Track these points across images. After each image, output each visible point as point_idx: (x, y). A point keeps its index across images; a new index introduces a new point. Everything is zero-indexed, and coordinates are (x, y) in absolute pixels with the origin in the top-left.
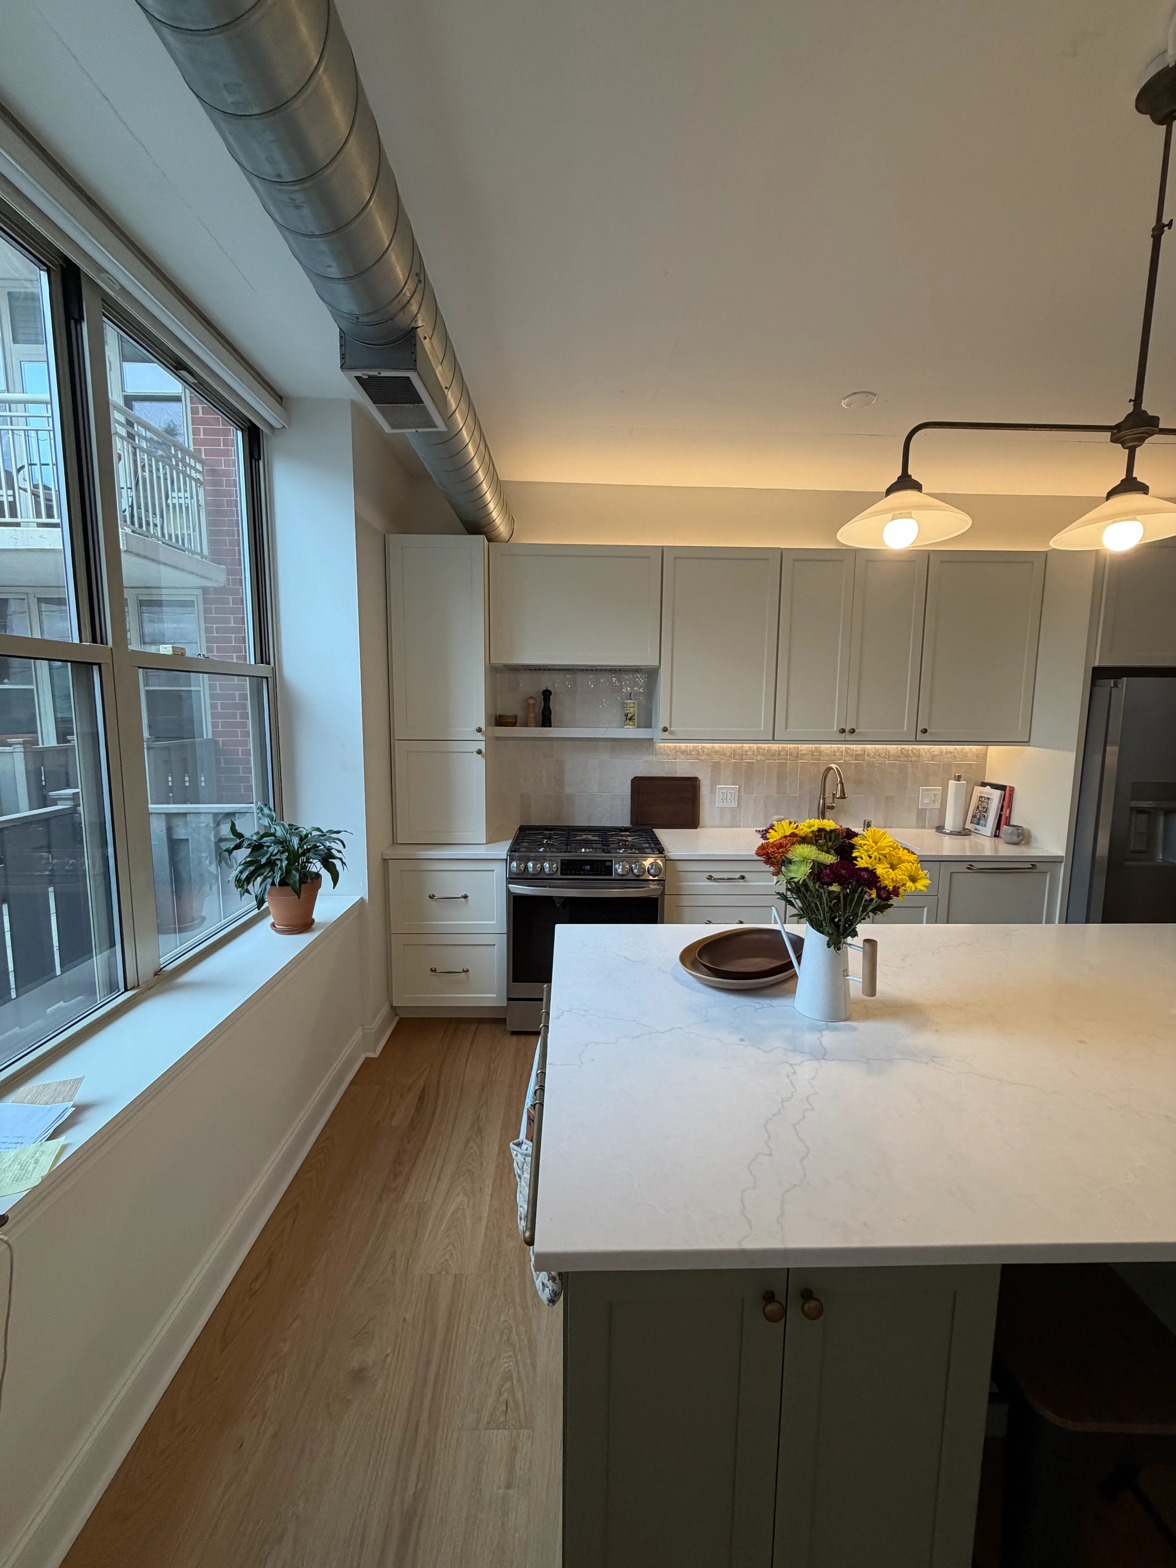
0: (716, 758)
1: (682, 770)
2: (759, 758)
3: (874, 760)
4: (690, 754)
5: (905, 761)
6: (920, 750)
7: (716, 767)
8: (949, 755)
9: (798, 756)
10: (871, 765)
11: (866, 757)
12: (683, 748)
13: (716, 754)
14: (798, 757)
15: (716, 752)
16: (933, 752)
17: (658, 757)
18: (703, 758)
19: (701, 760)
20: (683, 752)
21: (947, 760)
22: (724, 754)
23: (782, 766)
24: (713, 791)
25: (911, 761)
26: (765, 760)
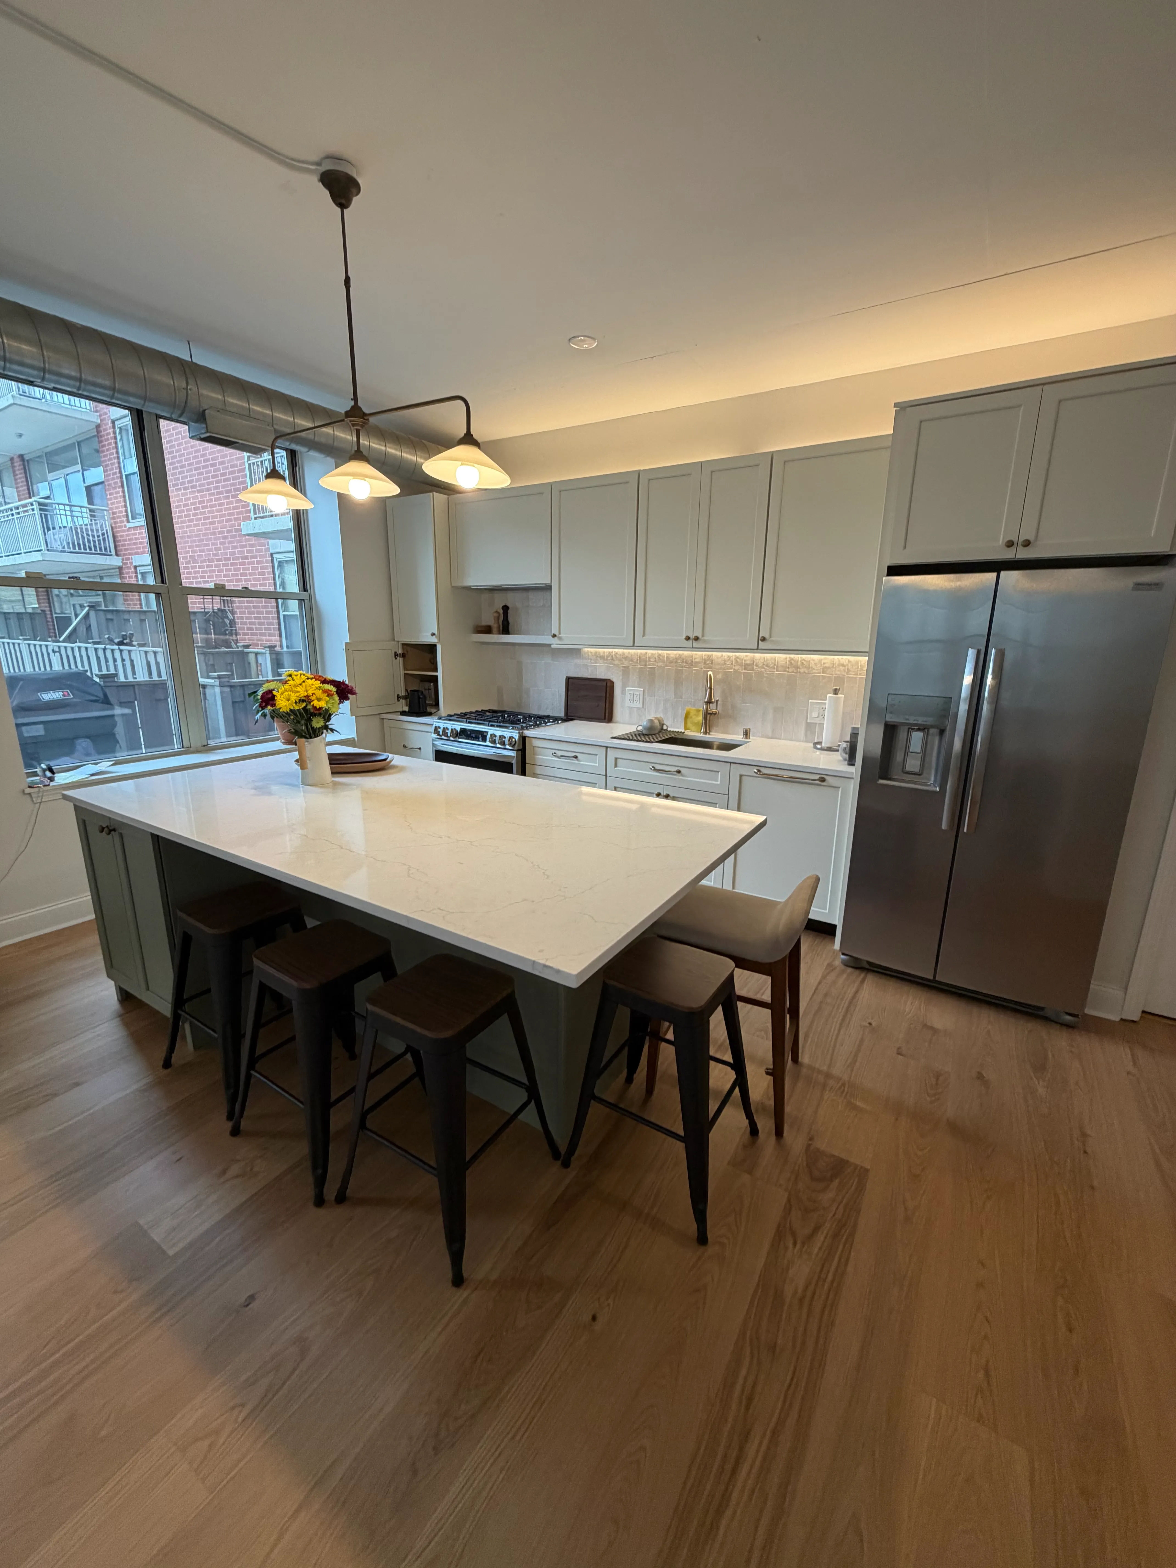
0: (626, 663)
1: (601, 672)
2: (660, 664)
3: (763, 670)
4: (607, 659)
5: (793, 672)
6: (809, 661)
7: (626, 671)
8: (842, 668)
9: (691, 663)
10: (760, 675)
11: (755, 667)
12: (602, 654)
13: (626, 660)
14: (692, 665)
15: (626, 658)
16: (824, 663)
17: (585, 661)
18: (616, 662)
19: (614, 664)
20: (602, 657)
21: (839, 673)
22: (632, 660)
23: (678, 672)
24: (623, 692)
25: (800, 672)
26: (664, 667)
